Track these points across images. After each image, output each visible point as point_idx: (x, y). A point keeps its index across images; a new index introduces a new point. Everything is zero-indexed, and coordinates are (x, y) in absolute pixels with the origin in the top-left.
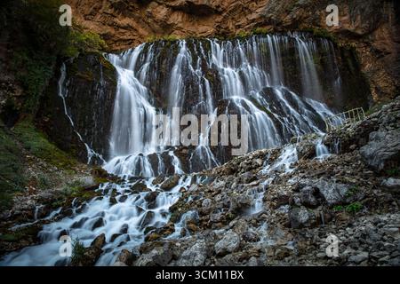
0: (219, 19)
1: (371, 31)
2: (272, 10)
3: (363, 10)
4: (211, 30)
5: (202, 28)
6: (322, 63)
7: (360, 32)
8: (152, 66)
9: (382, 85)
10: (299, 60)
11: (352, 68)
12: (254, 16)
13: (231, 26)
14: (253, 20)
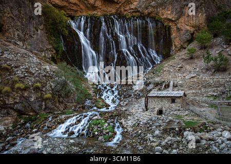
0: (118, 6)
1: (178, 19)
2: (141, 6)
3: (176, 9)
4: (114, 11)
5: (110, 9)
6: (157, 32)
7: (173, 19)
9: (177, 44)
11: (168, 36)
12: (133, 7)
13: (122, 10)
14: (132, 9)
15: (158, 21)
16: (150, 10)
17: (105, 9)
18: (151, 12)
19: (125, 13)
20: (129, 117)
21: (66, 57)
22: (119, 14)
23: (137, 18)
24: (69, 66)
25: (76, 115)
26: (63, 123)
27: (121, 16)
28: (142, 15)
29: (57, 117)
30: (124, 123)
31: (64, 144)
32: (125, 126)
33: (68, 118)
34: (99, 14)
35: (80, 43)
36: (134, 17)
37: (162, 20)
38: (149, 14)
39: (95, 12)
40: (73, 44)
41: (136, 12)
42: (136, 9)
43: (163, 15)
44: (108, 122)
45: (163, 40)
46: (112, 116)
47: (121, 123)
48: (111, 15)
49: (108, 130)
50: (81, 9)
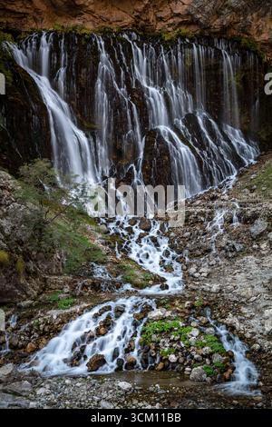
2: (201, 9)
4: (128, 20)
5: (117, 14)
6: (245, 81)
8: (68, 73)
10: (222, 75)
12: (179, 9)
13: (152, 17)
14: (178, 15)
15: (246, 48)
16: (228, 18)
17: (103, 12)
18: (231, 25)
19: (159, 26)
20: (244, 310)
22: (143, 29)
23: (192, 40)
25: (90, 309)
26: (57, 332)
27: (148, 36)
28: (206, 33)
29: (30, 317)
30: (238, 325)
31: (104, 395)
32: (248, 335)
33: (70, 317)
34: (90, 26)
35: (43, 107)
36: (183, 38)
37: (258, 48)
38: (224, 29)
39: (78, 22)
41: (187, 24)
42: (189, 14)
43: (260, 33)
44: (194, 324)
46: (193, 307)
47: (231, 328)
48: (121, 31)
49: (207, 349)
50: (37, 10)
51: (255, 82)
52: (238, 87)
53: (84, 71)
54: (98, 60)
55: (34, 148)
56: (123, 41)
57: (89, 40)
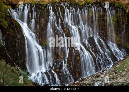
6: (117, 21)
8: (36, 21)
15: (119, 7)
21: (6, 54)
23: (92, 4)
24: (9, 66)
34: (46, 1)
35: (23, 36)
36: (88, 4)
37: (124, 7)
40: (14, 37)
45: (126, 31)
48: (60, 2)
51: (123, 22)
52: (114, 24)
53: (43, 20)
54: (49, 15)
55: (17, 54)
56: (61, 6)
57: (46, 7)
